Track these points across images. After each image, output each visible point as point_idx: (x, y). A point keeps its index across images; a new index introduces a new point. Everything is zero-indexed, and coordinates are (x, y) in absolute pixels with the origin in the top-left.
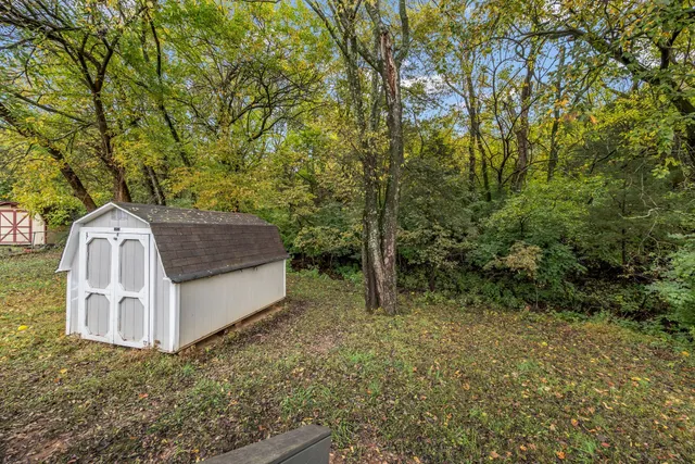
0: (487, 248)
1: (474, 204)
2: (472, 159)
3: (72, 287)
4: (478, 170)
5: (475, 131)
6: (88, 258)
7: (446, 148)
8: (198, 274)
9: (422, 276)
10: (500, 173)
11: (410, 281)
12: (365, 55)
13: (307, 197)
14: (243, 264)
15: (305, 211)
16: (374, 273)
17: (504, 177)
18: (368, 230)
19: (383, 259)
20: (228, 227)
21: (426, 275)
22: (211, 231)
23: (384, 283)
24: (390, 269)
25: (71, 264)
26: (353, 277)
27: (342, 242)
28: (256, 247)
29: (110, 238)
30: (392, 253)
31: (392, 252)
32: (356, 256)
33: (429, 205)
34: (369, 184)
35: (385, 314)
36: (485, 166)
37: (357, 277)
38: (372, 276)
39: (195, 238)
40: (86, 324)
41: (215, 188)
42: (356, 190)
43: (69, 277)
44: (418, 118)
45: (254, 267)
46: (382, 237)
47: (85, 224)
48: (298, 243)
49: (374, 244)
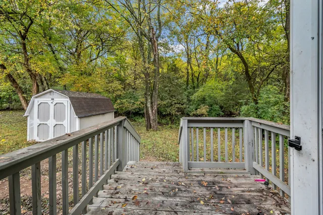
0: (191, 107)
1: (189, 91)
2: (188, 73)
3: (30, 122)
4: (190, 77)
5: (189, 62)
6: (38, 110)
7: (177, 68)
8: (86, 115)
9: (168, 119)
10: (198, 79)
11: (164, 121)
12: (145, 35)
13: (120, 87)
14: (100, 113)
15: (119, 93)
16: (149, 116)
17: (199, 80)
18: (147, 100)
19: (152, 111)
20: (93, 99)
21: (170, 119)
22: (88, 100)
23: (153, 120)
24: (155, 114)
25: (30, 113)
26: (140, 120)
27: (135, 106)
28: (103, 106)
29: (50, 102)
30: (156, 109)
31: (155, 107)
32: (142, 112)
33: (170, 91)
34: (146, 83)
35: (154, 131)
36: (192, 76)
37: (143, 120)
38: (149, 118)
39: (83, 103)
40: (38, 136)
41: (81, 83)
42: (142, 85)
43: (29, 118)
44: (166, 55)
45: (103, 114)
46: (152, 103)
47: (36, 97)
48: (115, 106)
49: (149, 105)
